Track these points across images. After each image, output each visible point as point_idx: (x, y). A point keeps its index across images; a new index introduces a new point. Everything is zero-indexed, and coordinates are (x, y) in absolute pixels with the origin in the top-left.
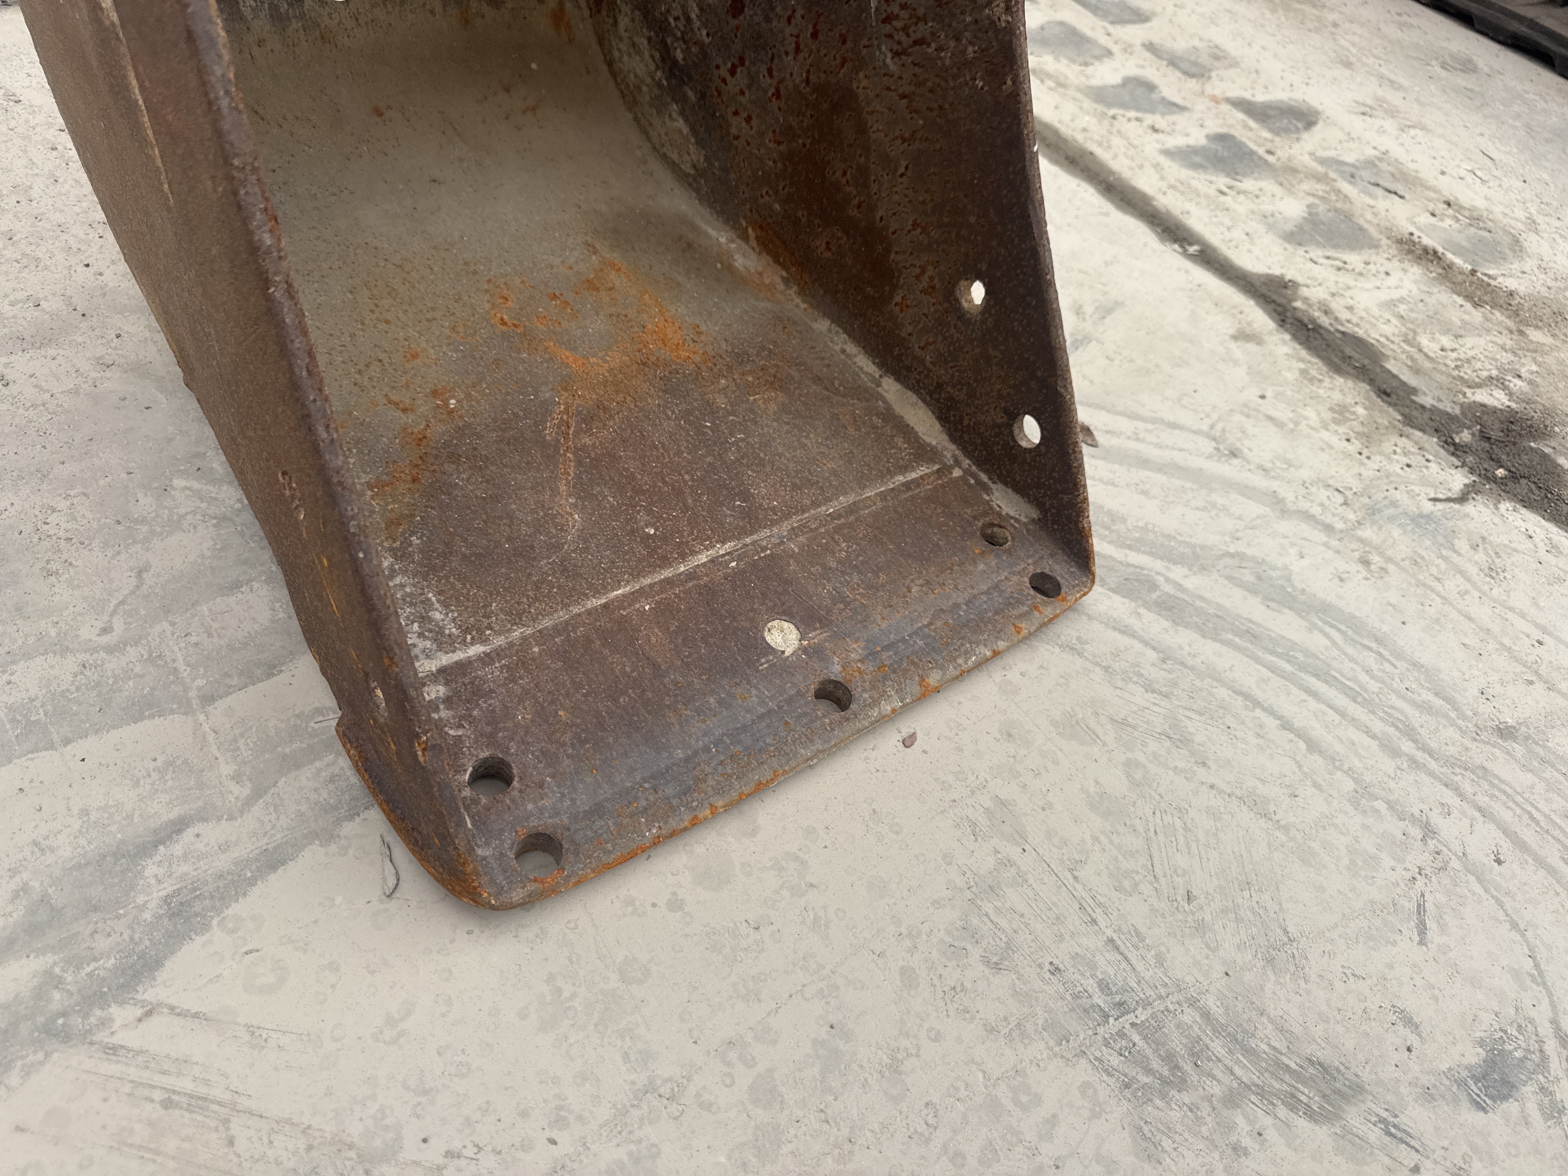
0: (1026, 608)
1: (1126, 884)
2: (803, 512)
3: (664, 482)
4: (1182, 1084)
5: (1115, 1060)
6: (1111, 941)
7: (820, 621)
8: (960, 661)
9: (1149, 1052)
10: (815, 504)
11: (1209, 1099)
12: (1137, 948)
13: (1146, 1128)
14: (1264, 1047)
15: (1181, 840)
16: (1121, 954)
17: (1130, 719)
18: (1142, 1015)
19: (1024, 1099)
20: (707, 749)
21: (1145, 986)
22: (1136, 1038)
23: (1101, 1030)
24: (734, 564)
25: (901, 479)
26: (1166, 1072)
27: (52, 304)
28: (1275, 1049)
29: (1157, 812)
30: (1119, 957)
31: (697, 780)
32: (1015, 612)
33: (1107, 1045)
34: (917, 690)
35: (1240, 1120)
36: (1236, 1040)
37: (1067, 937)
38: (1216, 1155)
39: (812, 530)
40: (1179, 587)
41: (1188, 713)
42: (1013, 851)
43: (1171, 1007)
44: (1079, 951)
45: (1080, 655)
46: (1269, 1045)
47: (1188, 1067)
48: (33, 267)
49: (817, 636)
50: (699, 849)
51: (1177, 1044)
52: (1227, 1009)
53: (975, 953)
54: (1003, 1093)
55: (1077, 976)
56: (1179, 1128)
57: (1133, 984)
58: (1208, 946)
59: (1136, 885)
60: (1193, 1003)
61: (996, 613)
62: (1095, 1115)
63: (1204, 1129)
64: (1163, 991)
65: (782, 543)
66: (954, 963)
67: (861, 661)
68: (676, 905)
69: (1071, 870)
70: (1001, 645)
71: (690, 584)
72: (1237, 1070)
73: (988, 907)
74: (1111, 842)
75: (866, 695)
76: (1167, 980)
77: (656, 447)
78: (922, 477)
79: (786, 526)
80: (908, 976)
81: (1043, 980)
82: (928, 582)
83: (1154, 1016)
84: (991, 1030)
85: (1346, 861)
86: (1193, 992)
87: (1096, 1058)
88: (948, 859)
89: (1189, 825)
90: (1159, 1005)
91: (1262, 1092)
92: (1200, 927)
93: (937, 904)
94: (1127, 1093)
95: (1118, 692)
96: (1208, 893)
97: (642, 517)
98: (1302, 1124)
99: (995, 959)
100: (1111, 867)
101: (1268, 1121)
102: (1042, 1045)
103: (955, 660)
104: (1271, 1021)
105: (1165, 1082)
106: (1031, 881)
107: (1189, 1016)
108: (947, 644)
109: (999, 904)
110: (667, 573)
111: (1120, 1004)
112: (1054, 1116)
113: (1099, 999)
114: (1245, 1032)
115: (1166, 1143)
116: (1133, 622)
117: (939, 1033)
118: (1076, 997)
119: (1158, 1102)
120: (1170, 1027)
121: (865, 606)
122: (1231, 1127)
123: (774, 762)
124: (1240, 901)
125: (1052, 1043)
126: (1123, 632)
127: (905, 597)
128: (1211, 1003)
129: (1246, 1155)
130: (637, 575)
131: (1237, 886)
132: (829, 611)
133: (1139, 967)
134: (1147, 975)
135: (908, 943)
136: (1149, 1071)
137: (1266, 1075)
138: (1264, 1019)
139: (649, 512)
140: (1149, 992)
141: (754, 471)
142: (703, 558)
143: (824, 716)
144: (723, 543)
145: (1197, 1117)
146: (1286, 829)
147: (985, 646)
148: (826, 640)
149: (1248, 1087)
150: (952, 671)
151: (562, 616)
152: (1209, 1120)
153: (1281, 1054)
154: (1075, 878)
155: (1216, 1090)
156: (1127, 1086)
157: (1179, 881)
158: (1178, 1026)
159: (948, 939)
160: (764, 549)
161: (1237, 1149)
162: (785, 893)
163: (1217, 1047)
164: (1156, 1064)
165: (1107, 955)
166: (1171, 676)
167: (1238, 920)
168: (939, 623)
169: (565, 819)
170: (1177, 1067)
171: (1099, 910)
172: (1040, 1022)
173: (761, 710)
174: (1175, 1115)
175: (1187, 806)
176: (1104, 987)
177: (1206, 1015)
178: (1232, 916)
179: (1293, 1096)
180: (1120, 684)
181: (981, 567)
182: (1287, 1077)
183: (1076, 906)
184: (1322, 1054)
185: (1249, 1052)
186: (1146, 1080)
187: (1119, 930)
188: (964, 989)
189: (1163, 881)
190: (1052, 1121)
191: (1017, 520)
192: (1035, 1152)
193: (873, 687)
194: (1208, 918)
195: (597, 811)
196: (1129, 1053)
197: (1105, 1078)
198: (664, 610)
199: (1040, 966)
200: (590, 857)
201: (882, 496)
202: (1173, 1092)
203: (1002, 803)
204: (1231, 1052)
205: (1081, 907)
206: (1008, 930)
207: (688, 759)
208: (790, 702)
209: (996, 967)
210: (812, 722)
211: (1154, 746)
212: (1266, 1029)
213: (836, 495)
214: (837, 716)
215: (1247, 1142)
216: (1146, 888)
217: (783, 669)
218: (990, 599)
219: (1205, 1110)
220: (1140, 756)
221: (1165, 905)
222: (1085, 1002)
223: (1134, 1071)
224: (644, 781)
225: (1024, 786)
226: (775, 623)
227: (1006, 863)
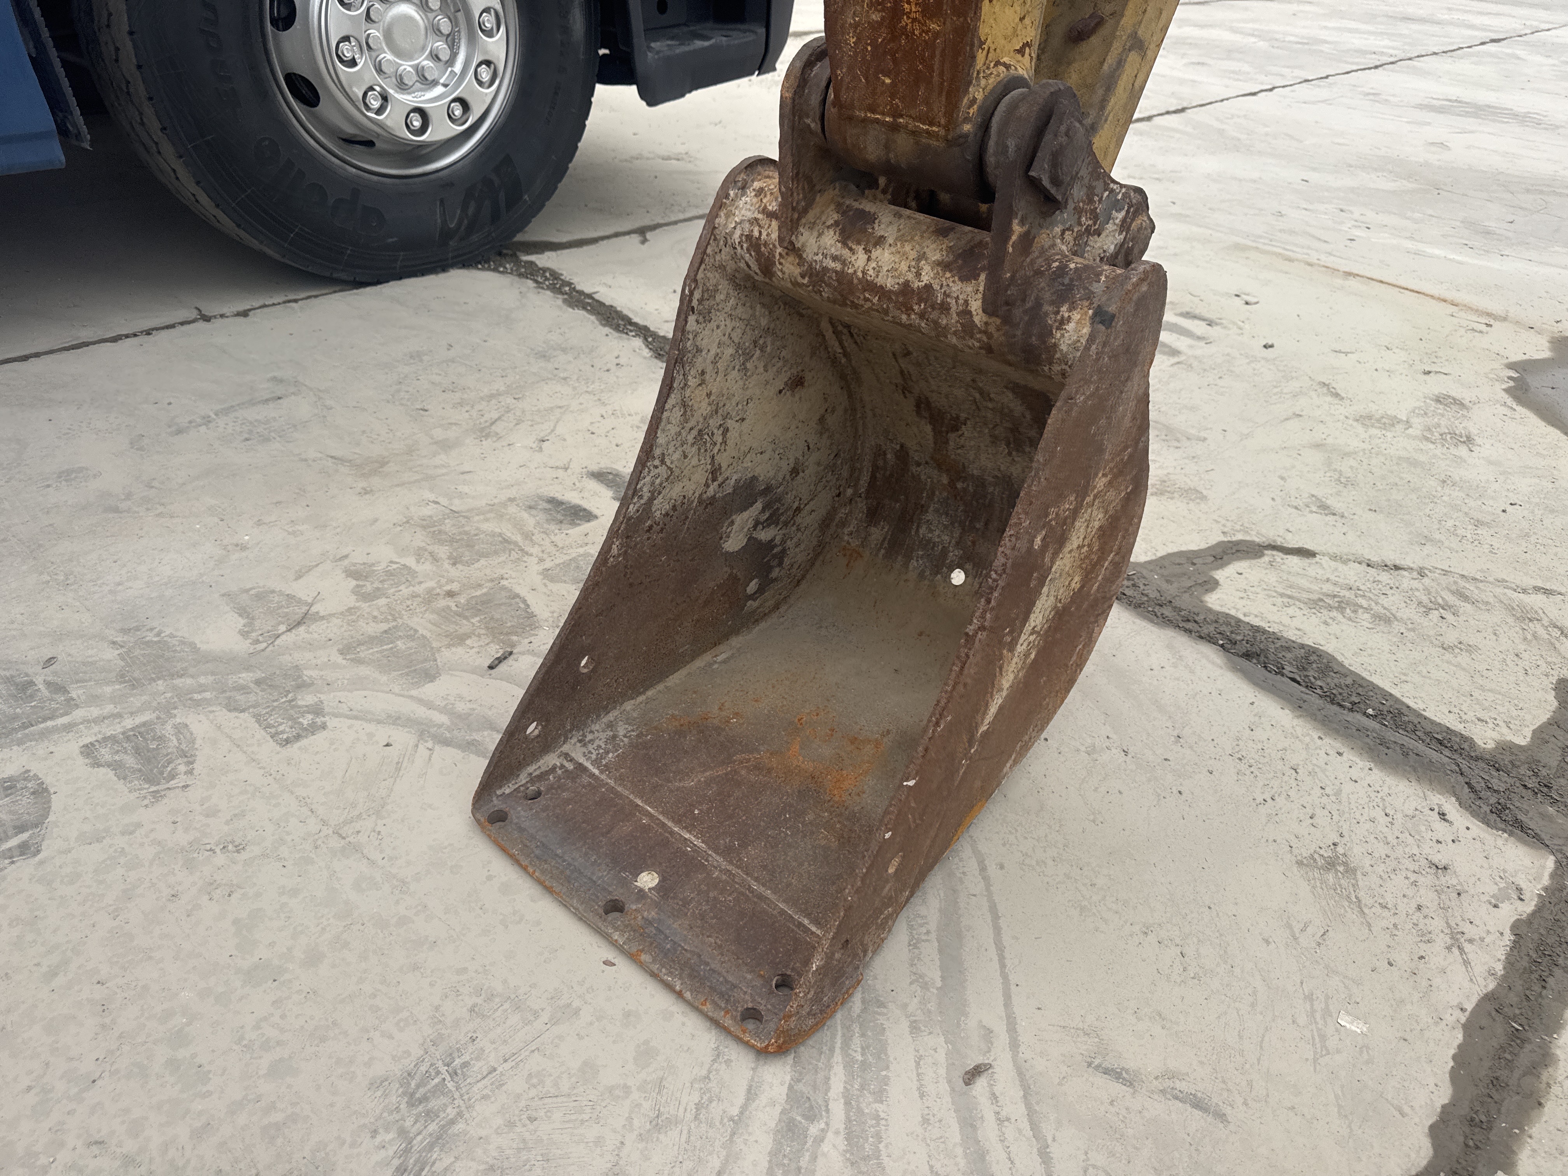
0: (723, 1005)
1: (535, 1081)
2: (747, 874)
3: (734, 809)
4: (411, 1104)
5: (423, 1069)
6: (495, 1070)
7: (665, 894)
8: (664, 970)
9: (429, 1087)
10: (756, 879)
11: (403, 1119)
12: (491, 1084)
13: (387, 1083)
14: (435, 1156)
15: (573, 1117)
16: (487, 1075)
17: (665, 1090)
18: (450, 1085)
19: (402, 1024)
20: (564, 861)
21: (468, 1087)
22: (436, 1081)
23: (440, 1062)
24: (689, 849)
25: (806, 922)
26: (417, 1096)
28: (434, 1163)
29: (591, 1103)
30: (485, 1074)
31: (546, 861)
32: (716, 999)
33: (431, 1065)
34: (634, 950)
35: (391, 1136)
36: (438, 1139)
37: (494, 1046)
38: (372, 1120)
39: (733, 880)
40: (819, 1140)
41: (685, 1132)
42: (545, 1017)
43: (456, 1102)
44: (486, 1052)
45: (714, 1061)
46: (436, 1159)
47: (420, 1108)
49: (654, 895)
50: (520, 881)
51: (434, 1104)
52: (457, 1135)
53: (479, 1000)
54: (405, 1014)
55: (471, 1051)
56: (387, 1101)
57: (468, 1081)
58: (499, 1128)
59: (534, 1086)
60: (460, 1114)
61: (710, 987)
63: (385, 1114)
64: (466, 1097)
65: (716, 868)
66: (473, 990)
67: (643, 918)
68: (489, 878)
69: (538, 1049)
70: (688, 995)
71: (667, 835)
72: (419, 1138)
73: (506, 1006)
74: (562, 1073)
75: (619, 923)
76: (473, 1100)
77: (757, 800)
79: (730, 867)
80: (465, 970)
81: (467, 1033)
82: (720, 947)
83: (450, 1091)
84: (437, 1008)
86: (467, 1116)
87: (424, 1059)
88: (533, 986)
89: (586, 1123)
90: (457, 1095)
91: (407, 1151)
92: (511, 1125)
93: (505, 982)
94: (405, 1074)
95: (688, 1085)
96: (535, 1131)
97: (705, 807)
99: (477, 1009)
100: (544, 1072)
101: (391, 1153)
102: (430, 1032)
103: (663, 967)
105: (412, 1095)
106: (526, 1028)
107: (451, 1112)
108: (674, 961)
109: (509, 1011)
110: (670, 824)
111: (456, 1073)
112: (393, 1038)
113: (458, 1062)
114: (444, 1145)
115: (379, 1093)
116: (763, 1099)
117: (434, 985)
118: (458, 1050)
119: (401, 1090)
120: (443, 1100)
121: (686, 914)
122: (387, 1130)
123: (565, 890)
124: (534, 1152)
125: (431, 1037)
127: (703, 935)
128: (460, 1126)
129: (372, 1137)
130: (662, 813)
131: (544, 1152)
132: (674, 898)
133: (480, 1085)
134: (475, 1089)
136: (418, 1086)
137: (418, 1155)
138: (453, 1159)
139: (709, 809)
140: (464, 1090)
141: (765, 845)
142: (687, 836)
143: (599, 906)
144: (703, 842)
145: (392, 1111)
147: (682, 984)
148: (652, 899)
149: (410, 1143)
150: (655, 967)
151: (626, 793)
152: (391, 1117)
153: (432, 1166)
154: (533, 1051)
155: (408, 1123)
156: (409, 1074)
157: (542, 1113)
158: (444, 1104)
159: (485, 987)
160: (707, 860)
161: (375, 1133)
162: (501, 917)
163: (433, 1127)
164: (422, 1091)
165: (486, 1067)
166: (718, 1124)
167: (519, 1150)
168: (689, 955)
169: (516, 821)
170: (420, 1102)
171: (513, 1063)
172: (443, 1031)
173: (594, 878)
174: (394, 1099)
175: (601, 1124)
176: (465, 1065)
177: (452, 1122)
178: (522, 1146)
179: (405, 1170)
180: (696, 1086)
181: (749, 976)
182: (417, 1168)
183: (514, 1051)
185: (431, 1147)
186: (413, 1085)
187: (502, 1074)
188: (457, 996)
189: (540, 1103)
190: (391, 1037)
192: (375, 1029)
193: (626, 926)
194: (518, 1130)
195: (521, 830)
196: (427, 1076)
197: (413, 1064)
198: (646, 829)
199: (475, 1032)
201: (782, 912)
202: (406, 1099)
203: (577, 1012)
204: (431, 1135)
205: (514, 1054)
206: (493, 1016)
207: (557, 855)
208: (604, 889)
209: (472, 1010)
210: (594, 901)
211: (647, 1105)
212: (447, 1160)
213: (771, 889)
214: (601, 911)
215: (379, 1139)
216: (533, 1093)
217: (626, 884)
218: (721, 983)
219: (397, 1116)
220: (635, 1095)
221: (522, 1104)
222: (456, 1055)
223: (417, 1077)
224: (541, 842)
225: (591, 1024)
226: (656, 875)
227: (536, 1014)
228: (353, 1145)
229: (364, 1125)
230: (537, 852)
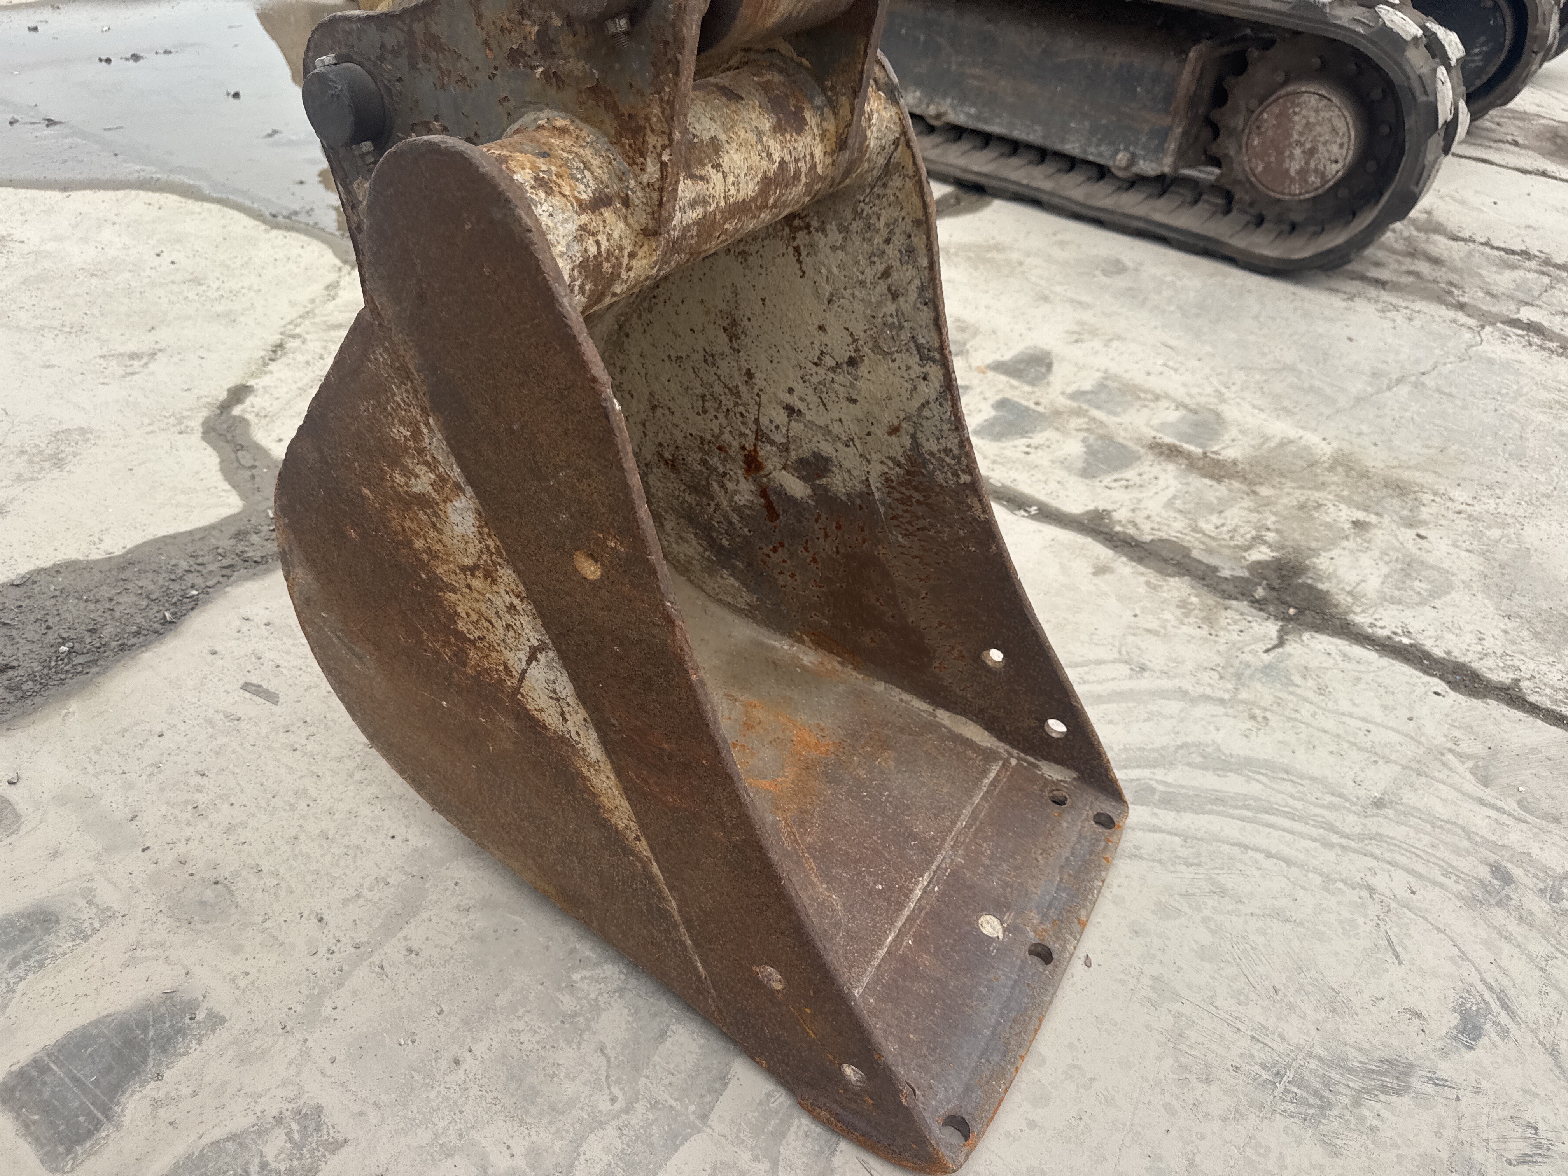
0: (1103, 842)
1: (1242, 998)
2: (951, 832)
3: (866, 848)
4: (1330, 1105)
5: (1292, 1108)
6: (1253, 1037)
7: (1004, 906)
8: (1088, 896)
9: (1305, 1094)
10: (954, 823)
11: (1346, 1107)
12: (1268, 1036)
13: (1326, 1139)
14: (1356, 1064)
15: (1254, 957)
16: (1262, 1043)
17: (1189, 890)
18: (1291, 1074)
19: (1262, 1151)
20: (999, 1023)
21: (1283, 1057)
22: (1295, 1089)
23: (1276, 1093)
24: (936, 888)
25: (987, 781)
26: (1319, 1102)
27: (395, 878)
28: (1361, 1062)
29: (1234, 945)
30: (1262, 1045)
31: (1006, 1044)
32: (1100, 848)
33: (1284, 1100)
34: (1079, 927)
35: (1366, 1112)
36: (1341, 1066)
37: (1231, 1046)
38: (1365, 1137)
39: (962, 843)
40: (1165, 783)
41: (1215, 872)
42: (1177, 1006)
43: (1302, 1063)
44: (1241, 1051)
45: (1140, 858)
46: (1358, 1062)
47: (1327, 1094)
48: (359, 854)
49: (1009, 918)
50: (1023, 1085)
51: (1316, 1084)
52: (1328, 1050)
53: (1193, 1078)
54: (1250, 1152)
55: (1248, 1067)
56: (1341, 1131)
57: (1277, 1058)
58: (1300, 1017)
59: (1247, 997)
60: (1310, 1055)
61: (1091, 855)
62: (1299, 1143)
63: (1353, 1126)
64: (1293, 1055)
65: (953, 860)
66: (1186, 1090)
67: (1041, 923)
68: (1032, 1125)
69: (1212, 1004)
70: (1102, 873)
71: (923, 914)
72: (1351, 1084)
73: (1184, 1048)
74: (1221, 976)
75: (1056, 945)
76: (1291, 1048)
77: (847, 825)
78: (997, 775)
79: (947, 847)
80: (1168, 1108)
81: (1233, 1077)
82: (1044, 850)
83: (1296, 1072)
84: (1225, 1120)
85: (1340, 931)
86: (1307, 1048)
87: (1283, 1111)
88: (1149, 1028)
89: (1253, 945)
90: (1295, 1065)
91: (1368, 1091)
92: (1291, 1007)
93: (1158, 1058)
94: (1307, 1123)
95: (1174, 875)
96: (1284, 984)
97: (868, 878)
98: (1394, 1099)
99: (1204, 1077)
100: (1230, 992)
101: (1379, 1106)
102: (1253, 1116)
103: (1086, 897)
104: (1353, 1047)
105: (1321, 1108)
106: (1196, 1020)
107: (1313, 1064)
108: (1078, 889)
109: (1188, 1043)
110: (906, 913)
111: (1277, 1073)
112: (1281, 1154)
113: (1266, 1076)
114: (1343, 1060)
115: (1339, 1142)
116: (1155, 821)
117: (1201, 1134)
119: (1324, 1121)
120: (1307, 1075)
121: (1021, 884)
122: (1363, 1118)
123: (1036, 1013)
124: (1302, 981)
125: (1257, 1113)
126: (1154, 831)
127: (1038, 866)
128: (1319, 1050)
129: (1378, 1130)
130: (892, 923)
131: (1296, 973)
132: (1005, 897)
133: (1275, 1046)
134: (1280, 1049)
135: (1158, 1089)
136: (1311, 1106)
137: (1365, 1080)
138: (1348, 1047)
139: (871, 874)
140: (1287, 1059)
141: (908, 815)
142: (918, 893)
143: (1044, 970)
144: (922, 876)
145: (1346, 1121)
146: (1300, 924)
147: (1096, 880)
148: (1015, 918)
149: (1360, 1091)
150: (1089, 906)
151: (871, 971)
152: (1352, 1119)
153: (1366, 1064)
154: (1216, 1007)
155: (1346, 1100)
156: (1305, 1119)
157: (1266, 983)
158: (1311, 1072)
159: (1176, 1077)
160: (946, 870)
161: (1373, 1129)
162: (1082, 1090)
163: (1335, 1075)
164: (1312, 1100)
165: (1255, 1047)
166: (1195, 850)
167: (1307, 994)
168: (1066, 876)
169: (955, 1100)
170: (1322, 1097)
171: (1237, 1022)
172: (1246, 1103)
173: (1011, 983)
174: (1335, 1124)
175: (1246, 934)
176: (1264, 1067)
177: (1320, 1059)
178: (1303, 993)
179: (1383, 1086)
180: (1172, 868)
181: (1065, 825)
182: (1375, 1076)
183: (1226, 1025)
184: (1385, 1054)
185: (1351, 1070)
186: (1312, 1111)
187: (1253, 1030)
188: (1199, 1103)
189: (1259, 987)
190: (1281, 1156)
191: (1065, 782)
193: (1058, 938)
194: (1292, 1000)
195: (968, 1089)
196: (1295, 1100)
197: (1293, 1120)
198: (919, 939)
199: (1228, 1070)
200: (981, 1118)
201: (985, 798)
202: (1328, 1112)
203: (1156, 979)
204: (1342, 1075)
205: (1229, 1024)
206: (1202, 1056)
207: (993, 1034)
208: (1021, 969)
209: (1208, 1081)
210: (1040, 977)
211: (1211, 902)
212: (1352, 1053)
213: (960, 810)
214: (1050, 967)
215: (1375, 1123)
216: (1253, 996)
217: (1005, 949)
218: (1082, 846)
219: (1348, 1115)
220: (1207, 913)
221: (1267, 1002)
222: (1260, 1080)
223: (1304, 1109)
224: (980, 1058)
225: (1161, 962)
226: (982, 919)
227: (1178, 1016)
228: (1396, 1146)
229: (1374, 1142)
230: (996, 1058)
